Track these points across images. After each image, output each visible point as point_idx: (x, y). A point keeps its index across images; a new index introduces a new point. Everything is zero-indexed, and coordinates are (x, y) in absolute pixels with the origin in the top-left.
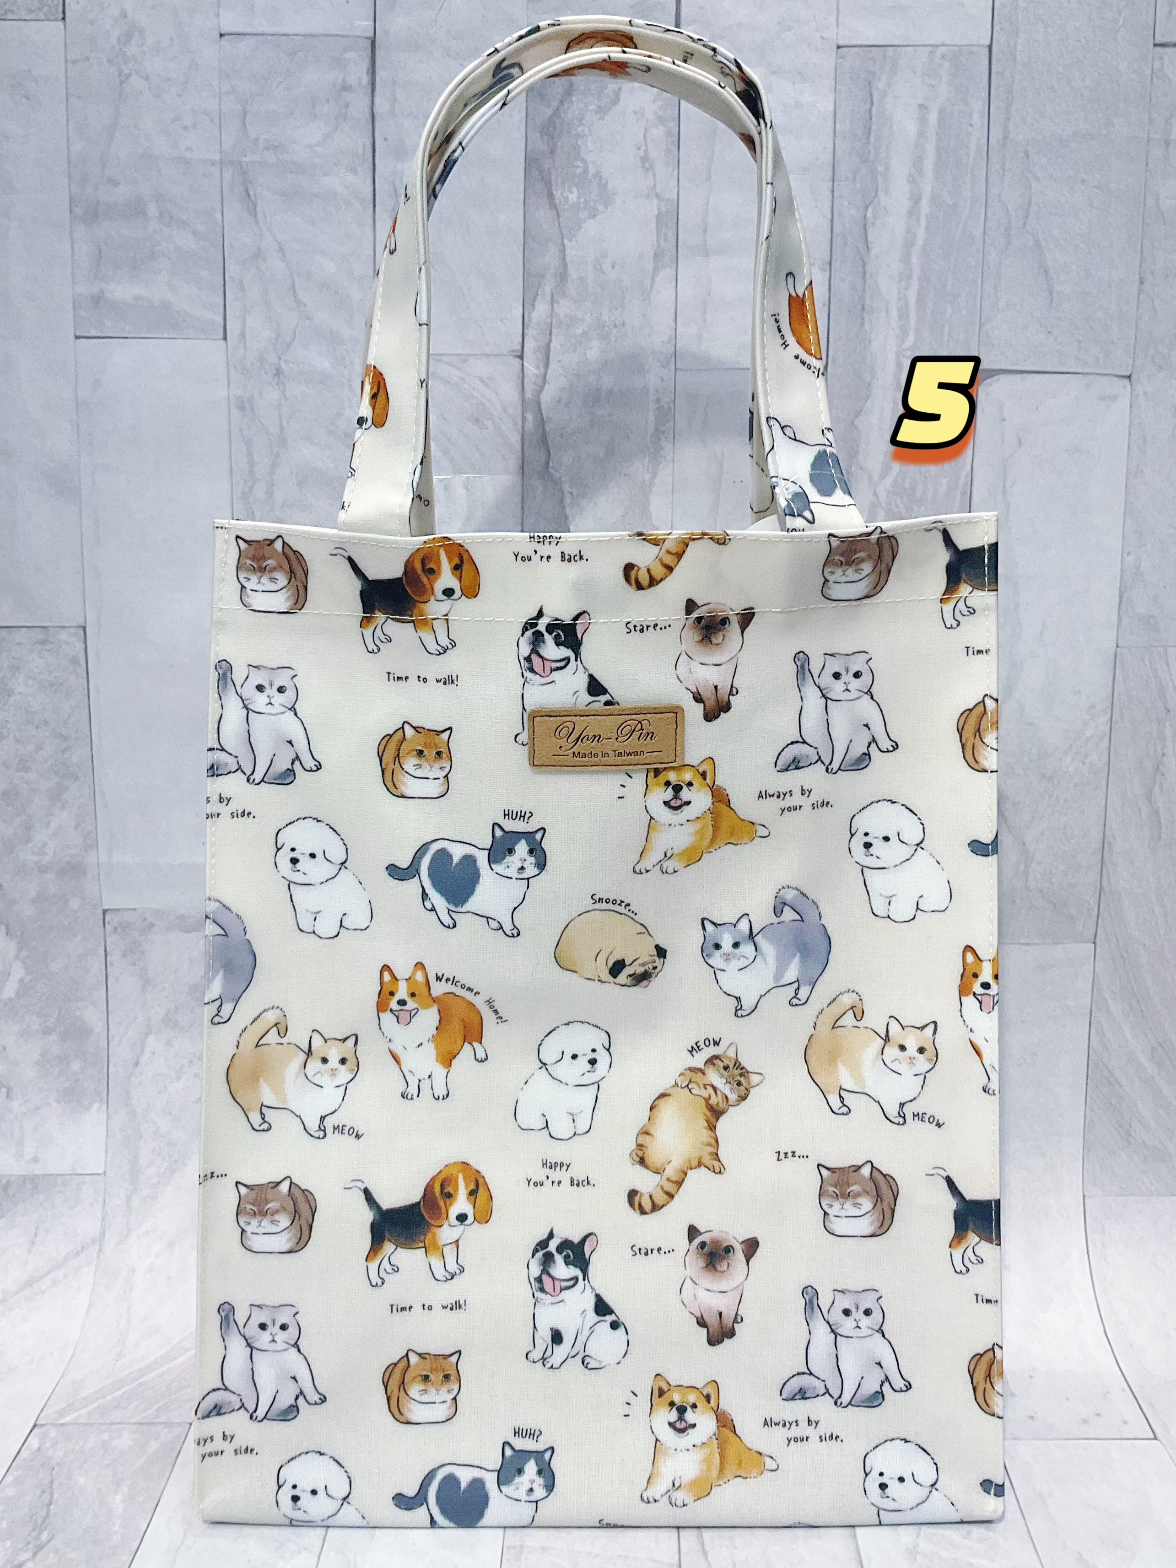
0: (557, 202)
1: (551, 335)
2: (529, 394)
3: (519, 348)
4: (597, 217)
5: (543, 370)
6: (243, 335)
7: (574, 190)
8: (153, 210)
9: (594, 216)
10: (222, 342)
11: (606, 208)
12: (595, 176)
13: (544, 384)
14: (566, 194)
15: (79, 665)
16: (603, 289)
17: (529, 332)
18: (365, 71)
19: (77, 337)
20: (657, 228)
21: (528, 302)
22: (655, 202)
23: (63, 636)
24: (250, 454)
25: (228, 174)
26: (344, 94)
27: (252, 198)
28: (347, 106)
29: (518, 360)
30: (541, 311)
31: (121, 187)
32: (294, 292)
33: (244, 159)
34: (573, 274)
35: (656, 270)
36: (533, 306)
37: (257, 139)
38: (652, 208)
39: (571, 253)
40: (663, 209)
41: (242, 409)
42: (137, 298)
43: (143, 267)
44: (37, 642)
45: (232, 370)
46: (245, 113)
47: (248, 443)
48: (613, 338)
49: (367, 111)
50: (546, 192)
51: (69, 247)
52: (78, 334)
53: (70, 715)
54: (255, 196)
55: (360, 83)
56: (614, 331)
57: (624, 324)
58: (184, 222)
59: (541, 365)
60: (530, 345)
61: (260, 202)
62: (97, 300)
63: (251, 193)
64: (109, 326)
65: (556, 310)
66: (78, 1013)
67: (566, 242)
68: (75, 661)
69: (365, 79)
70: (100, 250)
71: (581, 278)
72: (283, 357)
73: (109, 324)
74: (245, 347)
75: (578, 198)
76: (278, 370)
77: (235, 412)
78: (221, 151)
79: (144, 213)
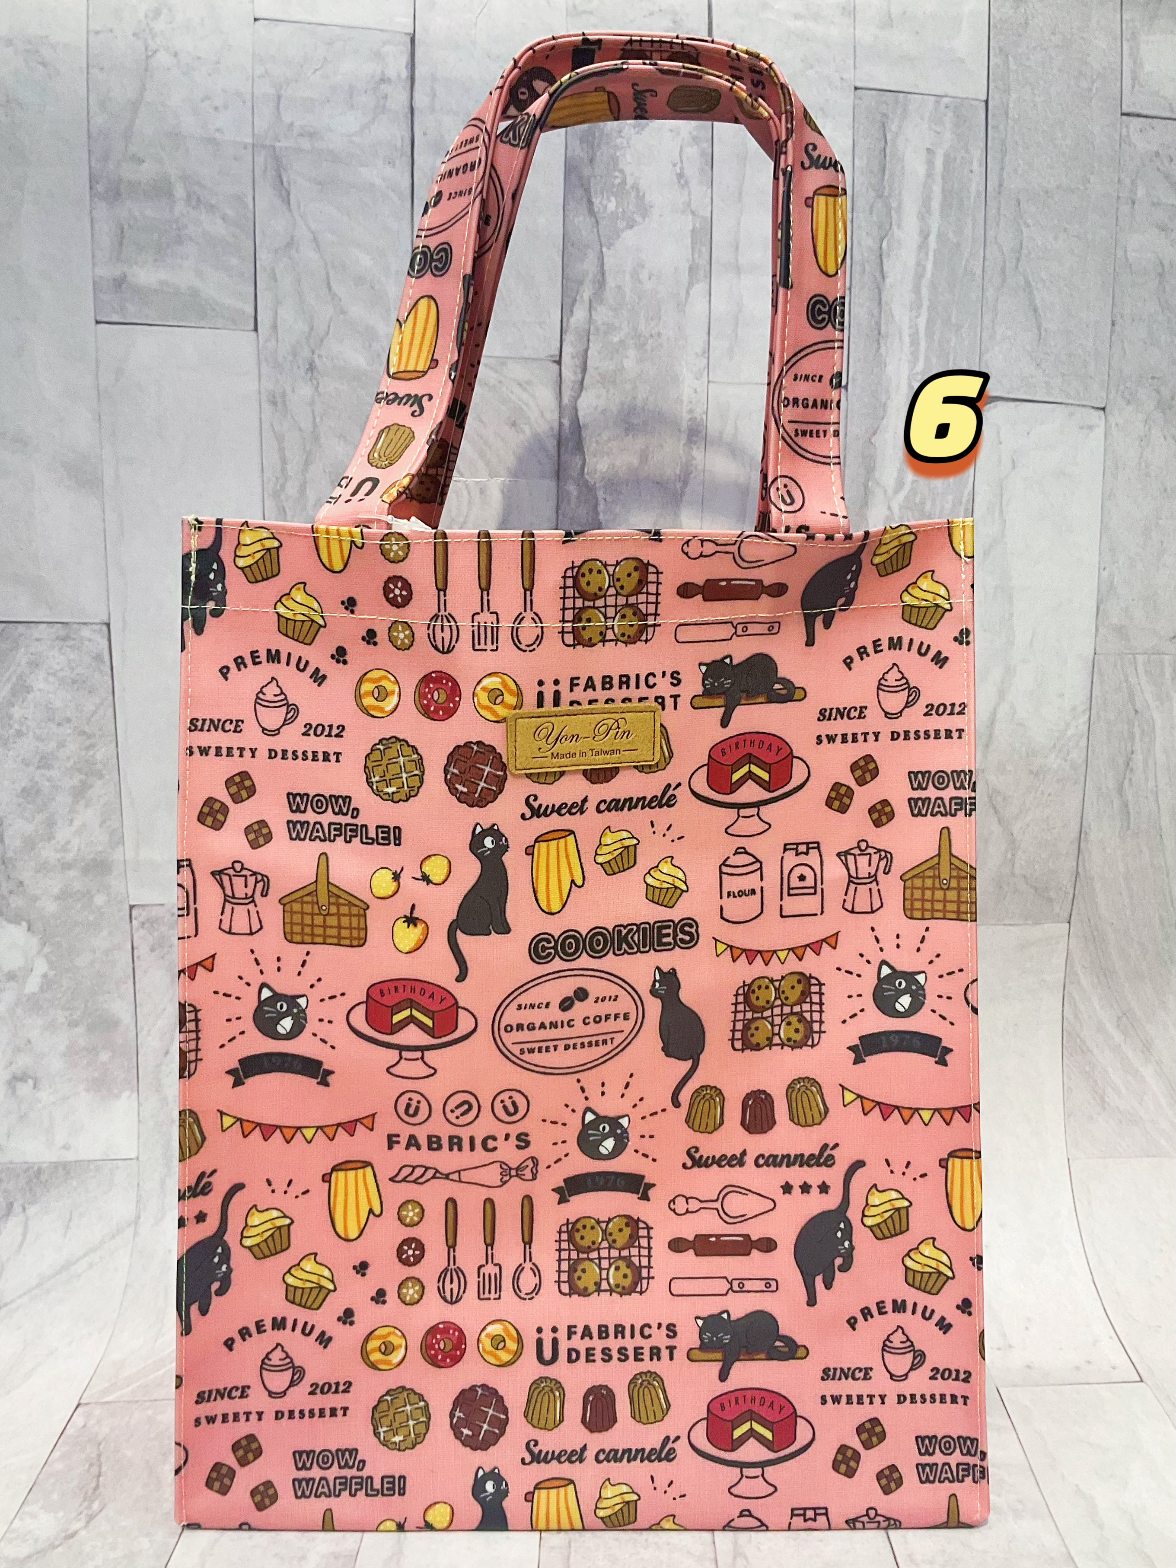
0: (596, 210)
1: (588, 341)
2: (566, 400)
3: (557, 353)
4: (635, 228)
5: (580, 376)
6: (275, 327)
7: (613, 199)
8: (180, 192)
9: (631, 227)
10: (253, 334)
11: (644, 218)
12: (632, 187)
13: (581, 391)
14: (604, 202)
15: (103, 662)
16: (640, 298)
17: (569, 338)
18: (404, 65)
19: (98, 322)
20: (692, 243)
21: (566, 308)
22: (690, 217)
23: (86, 632)
24: (281, 450)
25: (260, 159)
26: (382, 86)
27: (285, 184)
28: (386, 97)
29: (556, 367)
30: (579, 315)
31: (145, 165)
32: (329, 283)
33: (278, 144)
34: (611, 283)
35: (691, 284)
36: (572, 311)
37: (292, 124)
38: (687, 223)
39: (609, 262)
40: (697, 225)
41: (274, 403)
42: (161, 283)
43: (169, 251)
44: (57, 638)
45: (264, 364)
46: (279, 97)
47: (280, 439)
48: (648, 347)
49: (407, 103)
50: (585, 199)
51: (88, 225)
52: (99, 319)
53: (94, 713)
54: (289, 182)
55: (399, 76)
56: (650, 341)
57: (659, 334)
58: (212, 206)
59: (579, 371)
60: (567, 350)
61: (293, 192)
62: (119, 283)
63: (285, 180)
64: (132, 312)
65: (594, 317)
66: (105, 1006)
67: (604, 249)
68: (98, 658)
69: (405, 74)
70: (122, 232)
71: (619, 287)
72: (317, 352)
73: (131, 308)
74: (277, 341)
75: (617, 207)
76: (311, 364)
77: (266, 406)
78: (254, 134)
79: (170, 195)
